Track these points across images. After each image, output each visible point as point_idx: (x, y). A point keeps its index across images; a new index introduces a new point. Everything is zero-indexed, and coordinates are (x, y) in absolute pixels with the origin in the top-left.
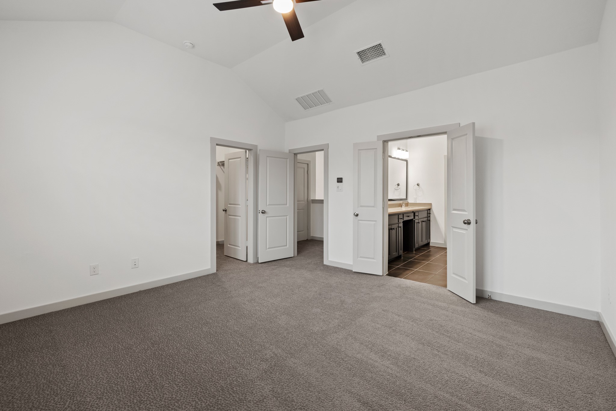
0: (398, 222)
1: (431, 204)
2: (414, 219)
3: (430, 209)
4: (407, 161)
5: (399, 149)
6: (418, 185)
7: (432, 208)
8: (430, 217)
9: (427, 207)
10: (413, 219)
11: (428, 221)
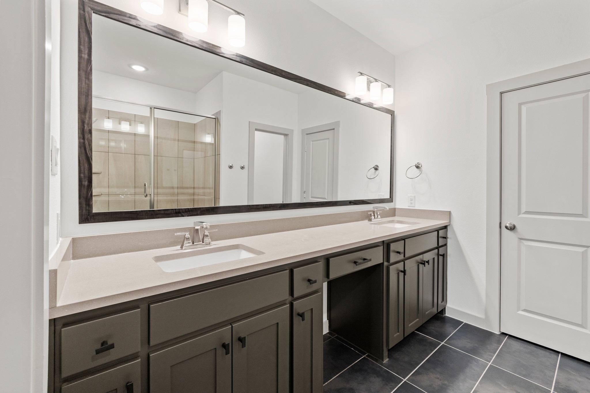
0: (292, 293)
1: (450, 212)
2: (386, 264)
3: (445, 227)
4: (392, 113)
5: (362, 74)
6: (417, 167)
7: (452, 223)
8: (446, 245)
9: (438, 223)
10: (383, 263)
11: (441, 258)
